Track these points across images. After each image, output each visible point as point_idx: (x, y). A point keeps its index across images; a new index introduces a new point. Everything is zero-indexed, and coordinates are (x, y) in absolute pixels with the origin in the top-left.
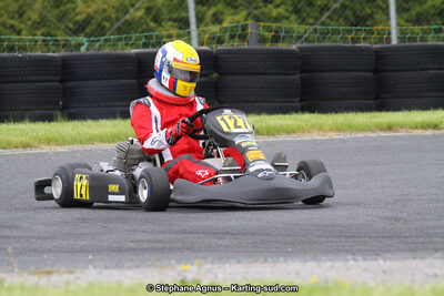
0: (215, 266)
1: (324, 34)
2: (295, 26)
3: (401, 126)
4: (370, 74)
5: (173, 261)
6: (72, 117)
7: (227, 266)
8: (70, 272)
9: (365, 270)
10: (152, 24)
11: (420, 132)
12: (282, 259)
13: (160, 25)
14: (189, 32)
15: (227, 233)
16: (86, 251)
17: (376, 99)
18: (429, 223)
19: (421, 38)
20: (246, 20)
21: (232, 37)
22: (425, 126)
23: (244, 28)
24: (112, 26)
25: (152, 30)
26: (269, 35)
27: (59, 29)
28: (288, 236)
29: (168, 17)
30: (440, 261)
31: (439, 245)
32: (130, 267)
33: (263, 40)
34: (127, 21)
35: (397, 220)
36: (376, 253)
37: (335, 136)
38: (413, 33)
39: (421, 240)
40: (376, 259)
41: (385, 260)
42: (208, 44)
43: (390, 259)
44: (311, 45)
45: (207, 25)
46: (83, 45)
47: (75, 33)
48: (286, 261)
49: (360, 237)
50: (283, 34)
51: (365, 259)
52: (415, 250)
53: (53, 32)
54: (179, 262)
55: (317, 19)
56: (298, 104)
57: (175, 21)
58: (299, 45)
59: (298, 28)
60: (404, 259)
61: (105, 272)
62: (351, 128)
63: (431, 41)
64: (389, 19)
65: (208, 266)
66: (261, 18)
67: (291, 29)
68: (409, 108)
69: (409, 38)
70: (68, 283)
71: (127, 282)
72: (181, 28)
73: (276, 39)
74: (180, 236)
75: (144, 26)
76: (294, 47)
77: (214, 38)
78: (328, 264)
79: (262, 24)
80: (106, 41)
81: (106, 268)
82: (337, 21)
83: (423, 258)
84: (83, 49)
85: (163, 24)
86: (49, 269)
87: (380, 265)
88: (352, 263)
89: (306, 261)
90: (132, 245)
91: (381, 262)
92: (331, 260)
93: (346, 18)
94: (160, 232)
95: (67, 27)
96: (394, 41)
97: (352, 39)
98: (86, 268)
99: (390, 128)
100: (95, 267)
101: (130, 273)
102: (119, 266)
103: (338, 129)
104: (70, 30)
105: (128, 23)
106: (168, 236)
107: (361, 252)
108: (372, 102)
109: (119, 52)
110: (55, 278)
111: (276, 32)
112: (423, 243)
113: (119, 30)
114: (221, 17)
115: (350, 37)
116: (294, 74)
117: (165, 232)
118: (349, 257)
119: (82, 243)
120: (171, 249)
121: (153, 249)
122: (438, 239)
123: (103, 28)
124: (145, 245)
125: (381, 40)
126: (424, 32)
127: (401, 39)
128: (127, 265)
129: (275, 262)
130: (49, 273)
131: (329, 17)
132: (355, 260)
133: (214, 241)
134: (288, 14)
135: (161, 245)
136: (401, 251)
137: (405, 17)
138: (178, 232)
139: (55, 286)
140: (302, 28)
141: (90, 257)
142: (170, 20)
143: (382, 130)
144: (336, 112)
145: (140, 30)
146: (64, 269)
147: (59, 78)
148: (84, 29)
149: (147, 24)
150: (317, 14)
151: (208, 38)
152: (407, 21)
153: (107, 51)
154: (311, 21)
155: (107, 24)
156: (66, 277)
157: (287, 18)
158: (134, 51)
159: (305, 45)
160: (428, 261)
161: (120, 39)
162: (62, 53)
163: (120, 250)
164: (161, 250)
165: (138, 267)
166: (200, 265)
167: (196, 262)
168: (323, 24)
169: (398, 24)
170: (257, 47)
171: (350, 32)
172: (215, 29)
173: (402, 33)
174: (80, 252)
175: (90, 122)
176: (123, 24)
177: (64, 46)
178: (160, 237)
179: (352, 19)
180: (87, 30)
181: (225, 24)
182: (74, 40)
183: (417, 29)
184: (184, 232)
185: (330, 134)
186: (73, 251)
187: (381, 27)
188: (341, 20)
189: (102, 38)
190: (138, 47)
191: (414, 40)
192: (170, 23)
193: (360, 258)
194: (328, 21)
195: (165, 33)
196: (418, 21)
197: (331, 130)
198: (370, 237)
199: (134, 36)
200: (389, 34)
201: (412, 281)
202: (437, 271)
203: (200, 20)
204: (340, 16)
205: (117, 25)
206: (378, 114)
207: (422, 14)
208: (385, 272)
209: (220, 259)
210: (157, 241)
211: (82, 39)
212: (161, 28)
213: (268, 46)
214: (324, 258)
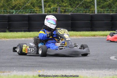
0: (47, 71)
1: (78, 11)
2: (70, 8)
3: (97, 35)
4: (89, 21)
5: (36, 70)
6: (11, 31)
7: (51, 71)
8: (9, 72)
9: (87, 73)
10: (32, 7)
11: (102, 37)
12: (65, 70)
13: (34, 7)
14: (42, 10)
15: (51, 63)
16: (13, 67)
17: (91, 28)
18: (104, 61)
19: (103, 12)
20: (57, 6)
21: (53, 11)
22: (104, 35)
23: (57, 9)
24: (22, 7)
25: (32, 9)
26: (63, 11)
27: (8, 8)
28: (67, 64)
29: (37, 5)
30: (107, 71)
31: (107, 67)
32: (25, 71)
33: (61, 12)
34: (26, 6)
35: (96, 60)
36: (90, 68)
37: (80, 37)
38: (101, 11)
39: (102, 65)
40: (90, 70)
41: (92, 70)
42: (47, 13)
43: (94, 70)
44: (74, 13)
45: (47, 8)
46: (14, 12)
47: (12, 9)
48: (66, 70)
49: (86, 64)
50: (67, 10)
51: (87, 70)
52: (100, 68)
53: (6, 9)
54: (38, 70)
55: (76, 7)
56: (70, 29)
57: (38, 6)
58: (71, 13)
59: (71, 9)
60: (97, 70)
61: (19, 72)
62: (84, 35)
63: (106, 13)
64: (95, 7)
65: (46, 71)
66: (61, 6)
67: (69, 9)
68: (99, 31)
69: (100, 12)
70: (8, 75)
71: (24, 75)
72: (40, 8)
73: (65, 12)
74: (38, 63)
75: (30, 8)
76: (70, 14)
77: (48, 11)
78: (77, 71)
79: (61, 8)
80: (20, 11)
81: (19, 71)
82: (81, 7)
83: (102, 70)
84: (14, 13)
85: (35, 7)
86: (4, 71)
87: (91, 72)
88: (83, 71)
89: (71, 70)
90: (26, 65)
91: (91, 71)
92: (78, 70)
93: (83, 7)
94: (33, 62)
95: (10, 7)
96: (96, 13)
97: (85, 12)
98: (14, 71)
99: (94, 36)
100: (16, 71)
101: (25, 73)
102: (22, 71)
103: (81, 36)
104: (11, 8)
105: (26, 7)
106: (35, 63)
107: (86, 68)
108: (90, 29)
109: (23, 14)
110: (5, 73)
111: (65, 10)
112: (102, 66)
113: (24, 9)
114: (50, 6)
115: (84, 11)
116: (69, 21)
117: (35, 62)
118: (83, 69)
119: (13, 64)
120: (36, 66)
121: (31, 66)
122: (106, 65)
123: (19, 8)
124: (29, 65)
125: (92, 12)
126: (104, 11)
127: (98, 12)
128: (24, 70)
129: (63, 70)
130: (4, 72)
131: (79, 6)
132: (84, 70)
133: (47, 65)
134: (68, 5)
135: (33, 65)
136: (97, 68)
137: (99, 6)
138: (38, 62)
139: (5, 76)
140: (72, 9)
141: (15, 68)
142: (37, 6)
143: (92, 36)
144: (80, 31)
145: (29, 9)
146: (8, 71)
147: (7, 21)
148: (14, 8)
149: (31, 7)
150: (76, 5)
151: (47, 11)
152: (99, 8)
153: (20, 14)
154: (74, 7)
155: (20, 7)
156: (8, 73)
157: (68, 6)
158: (27, 14)
159: (72, 13)
160: (104, 71)
161: (24, 11)
162: (8, 14)
163: (23, 66)
164: (34, 67)
165: (27, 71)
166: (43, 71)
167: (43, 70)
168: (77, 8)
169: (97, 8)
170: (60, 14)
171: (84, 10)
172: (49, 9)
173: (98, 11)
174: (12, 67)
175: (15, 33)
176: (25, 7)
177: (9, 12)
178: (33, 63)
179: (85, 7)
180: (15, 8)
181: (52, 8)
182: (11, 11)
183: (102, 10)
184: (40, 62)
185: (79, 37)
186: (10, 66)
187: (92, 9)
188: (82, 7)
189: (19, 11)
190: (28, 13)
191: (101, 13)
192: (37, 7)
193: (86, 70)
194: (79, 7)
195: (35, 10)
196: (102, 8)
197: (79, 36)
198: (89, 64)
199: (28, 10)
200: (95, 11)
201: (99, 76)
202: (106, 74)
203: (45, 6)
204: (82, 6)
205: (23, 7)
206: (91, 32)
207: (103, 6)
208: (92, 73)
209: (49, 69)
210: (32, 64)
211: (14, 11)
212: (34, 8)
213: (63, 13)
214: (76, 70)
